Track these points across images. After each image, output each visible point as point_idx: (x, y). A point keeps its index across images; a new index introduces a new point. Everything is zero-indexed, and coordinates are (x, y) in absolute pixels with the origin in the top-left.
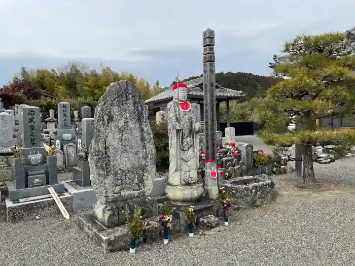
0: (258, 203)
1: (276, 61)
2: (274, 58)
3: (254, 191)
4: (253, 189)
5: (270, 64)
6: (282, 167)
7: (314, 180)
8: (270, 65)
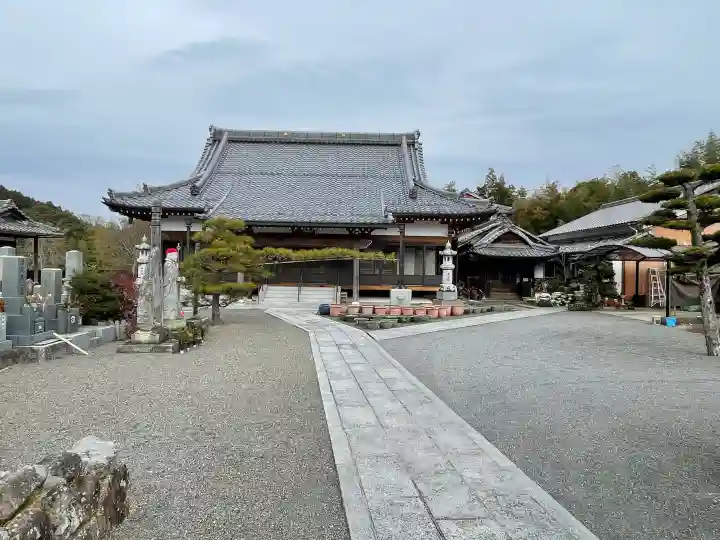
1: (111, 196)
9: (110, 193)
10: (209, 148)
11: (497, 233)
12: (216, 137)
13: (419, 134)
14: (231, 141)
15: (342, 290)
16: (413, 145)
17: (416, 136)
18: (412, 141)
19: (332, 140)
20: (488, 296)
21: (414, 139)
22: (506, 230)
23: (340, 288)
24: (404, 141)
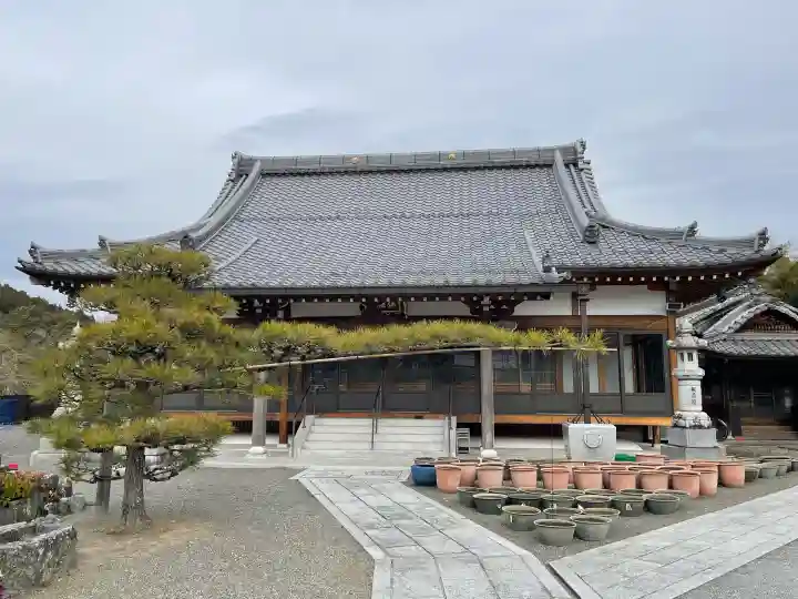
0: (46, 577)
1: (34, 258)
2: (30, 252)
3: (41, 551)
4: (41, 546)
5: (20, 262)
6: (64, 499)
7: (144, 517)
8: (20, 265)
9: (33, 250)
10: (229, 187)
11: (745, 314)
12: (242, 168)
13: (583, 146)
14: (265, 175)
15: (459, 425)
16: (575, 165)
17: (580, 149)
18: (573, 159)
19: (434, 164)
20: (737, 433)
21: (575, 152)
22: (762, 307)
23: (454, 419)
24: (559, 159)
